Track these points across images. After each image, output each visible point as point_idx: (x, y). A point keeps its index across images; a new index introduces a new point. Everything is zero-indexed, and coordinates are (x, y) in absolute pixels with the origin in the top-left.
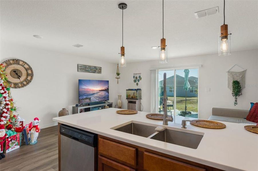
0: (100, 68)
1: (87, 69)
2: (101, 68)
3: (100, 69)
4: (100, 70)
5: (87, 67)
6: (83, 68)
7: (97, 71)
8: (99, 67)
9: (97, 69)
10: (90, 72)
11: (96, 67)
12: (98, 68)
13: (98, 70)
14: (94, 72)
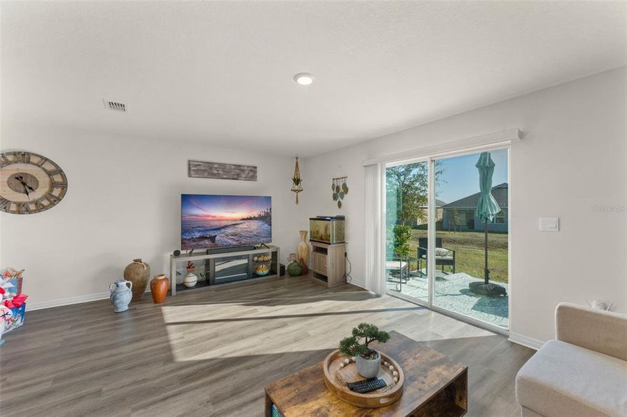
0: (252, 169)
1: (215, 172)
2: (255, 168)
3: (254, 170)
4: (251, 174)
5: (216, 166)
6: (203, 168)
7: (244, 176)
8: (248, 167)
9: (243, 171)
10: (224, 177)
11: (240, 166)
12: (246, 168)
13: (246, 172)
14: (235, 177)
